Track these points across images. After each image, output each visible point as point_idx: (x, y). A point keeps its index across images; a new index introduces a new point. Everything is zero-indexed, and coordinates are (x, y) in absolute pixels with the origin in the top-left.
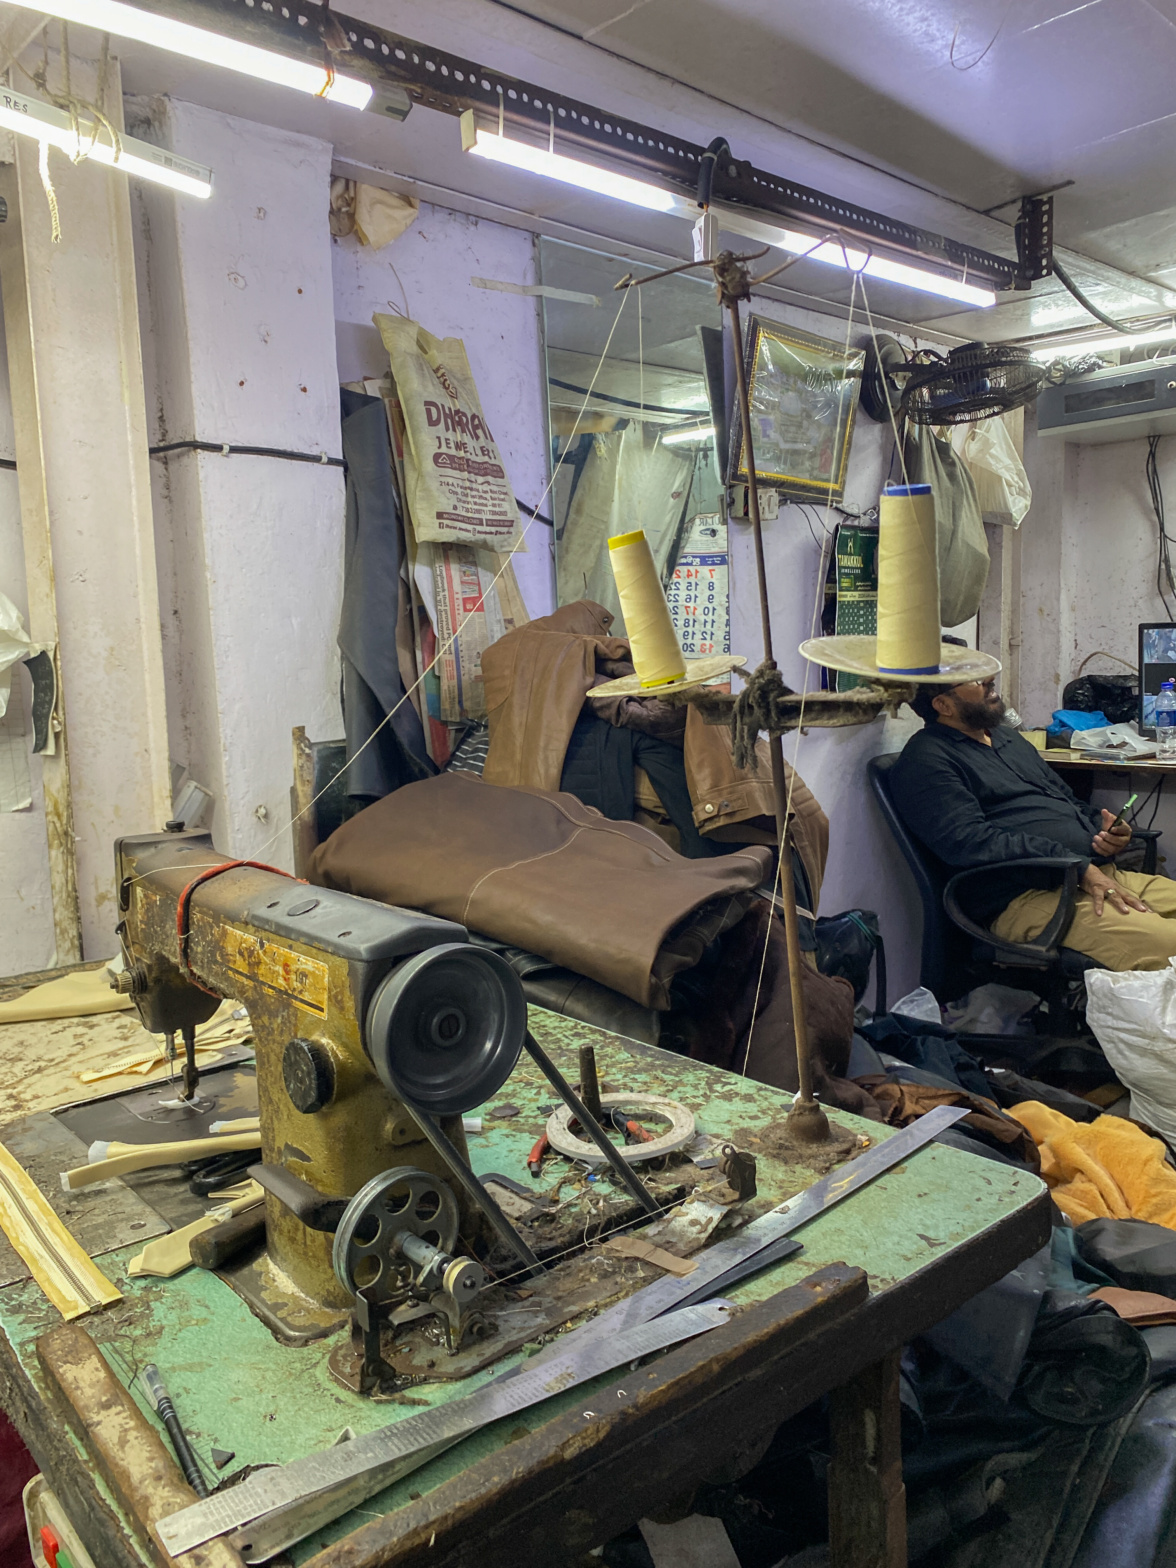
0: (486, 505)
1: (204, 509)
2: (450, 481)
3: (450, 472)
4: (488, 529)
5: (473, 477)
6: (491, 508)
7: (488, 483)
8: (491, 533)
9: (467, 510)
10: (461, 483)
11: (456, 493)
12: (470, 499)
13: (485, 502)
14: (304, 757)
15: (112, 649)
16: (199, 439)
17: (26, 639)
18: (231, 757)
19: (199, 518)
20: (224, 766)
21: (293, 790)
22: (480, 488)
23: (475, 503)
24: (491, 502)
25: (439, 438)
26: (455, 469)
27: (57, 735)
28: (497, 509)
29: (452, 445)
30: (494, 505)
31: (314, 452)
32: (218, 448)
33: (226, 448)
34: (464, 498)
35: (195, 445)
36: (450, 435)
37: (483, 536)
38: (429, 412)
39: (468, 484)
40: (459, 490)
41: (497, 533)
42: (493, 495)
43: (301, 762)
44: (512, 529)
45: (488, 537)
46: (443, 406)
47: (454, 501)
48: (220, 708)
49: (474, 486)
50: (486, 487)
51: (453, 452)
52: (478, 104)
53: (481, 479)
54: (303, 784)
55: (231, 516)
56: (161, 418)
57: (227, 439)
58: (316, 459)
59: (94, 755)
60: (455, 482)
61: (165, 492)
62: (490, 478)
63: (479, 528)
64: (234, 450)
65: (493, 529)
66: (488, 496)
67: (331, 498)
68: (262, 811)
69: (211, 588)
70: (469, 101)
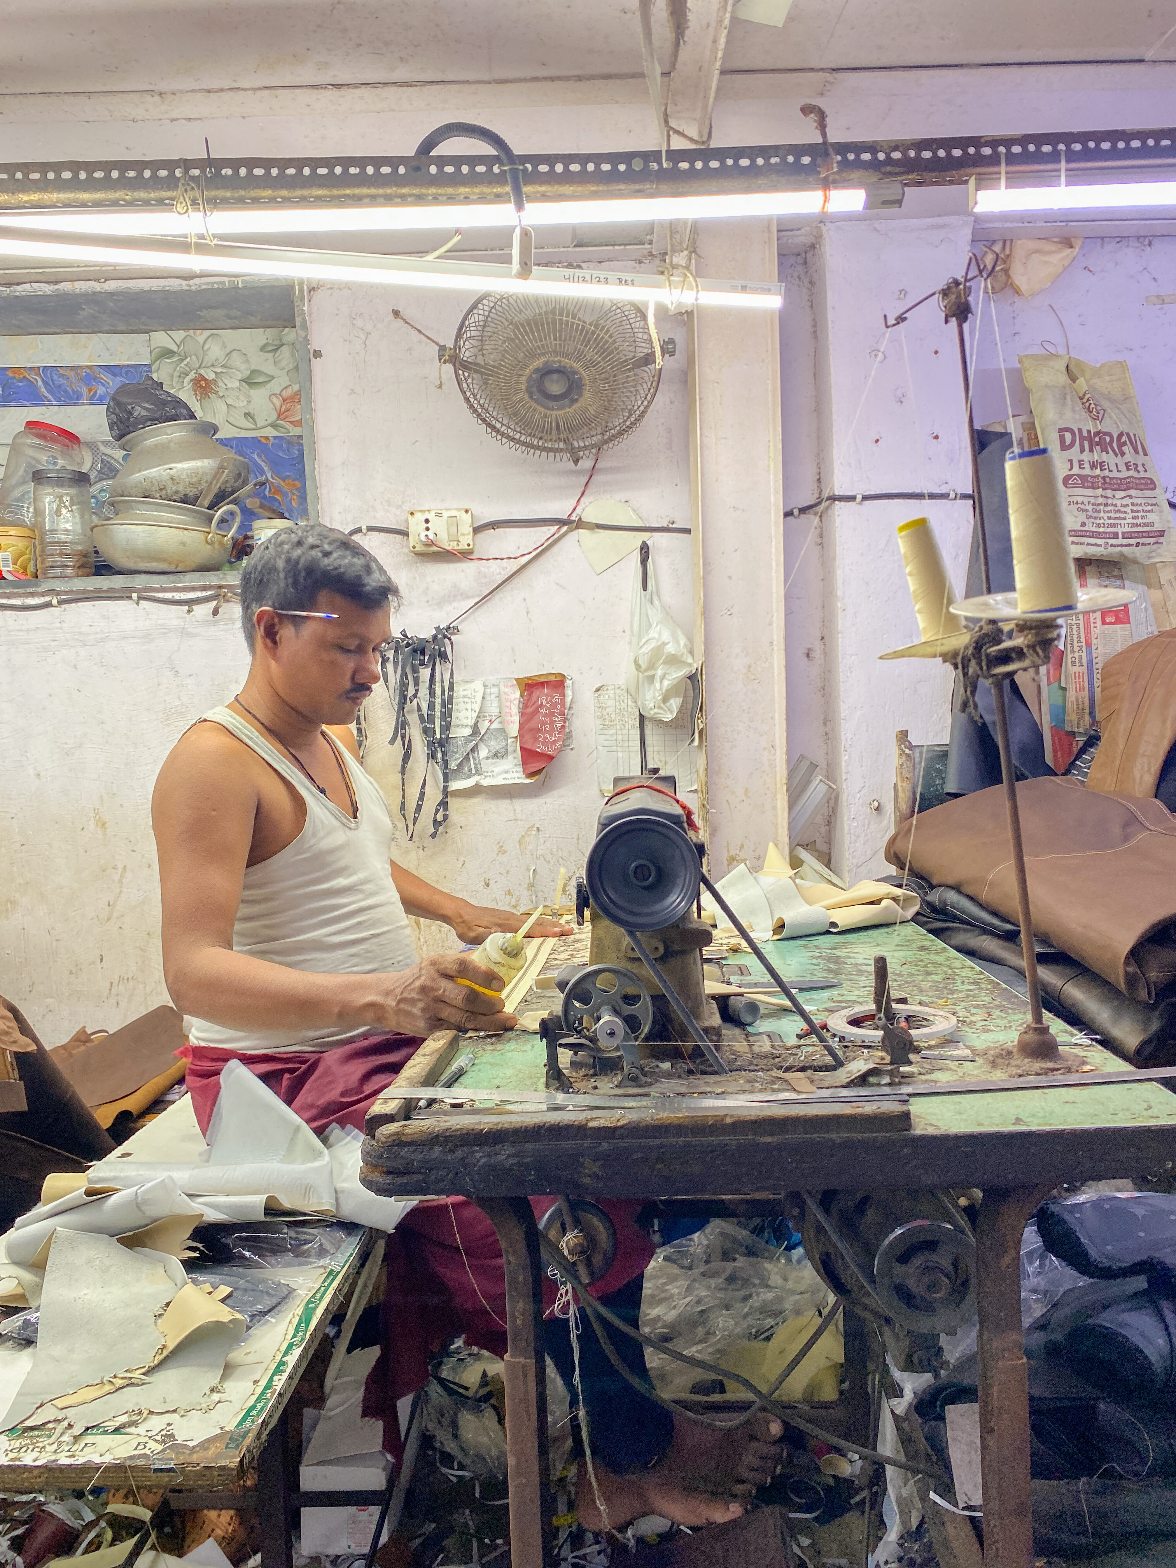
0: (1125, 519)
1: (838, 549)
2: (1080, 499)
3: (1080, 491)
4: (1125, 542)
5: (1109, 493)
6: (1131, 521)
7: (1130, 497)
8: (1130, 545)
9: (1098, 526)
10: (1092, 500)
11: (1087, 511)
12: (1102, 514)
13: (1122, 515)
14: (904, 757)
15: (750, 666)
16: (837, 493)
17: (690, 660)
18: (850, 757)
19: (834, 559)
20: (843, 764)
21: (895, 785)
22: (1119, 503)
23: (1109, 518)
24: (1131, 515)
25: (1071, 461)
26: (1088, 487)
27: (701, 732)
28: (1139, 521)
29: (1087, 465)
30: (1134, 518)
31: (943, 490)
32: (852, 498)
33: (859, 497)
34: (1096, 515)
35: (833, 498)
36: (1086, 456)
37: (1118, 549)
38: (1062, 439)
39: (1101, 500)
40: (1090, 508)
41: (1138, 544)
42: (1135, 508)
43: (901, 761)
44: (1161, 539)
45: (1124, 549)
46: (1080, 430)
47: (1082, 517)
48: (842, 715)
49: (1110, 501)
50: (1127, 501)
51: (1087, 471)
52: (977, 170)
53: (1122, 494)
54: (903, 781)
55: (862, 554)
56: (819, 480)
57: (859, 490)
58: (944, 496)
59: (731, 748)
60: (1086, 500)
61: (819, 540)
62: (1132, 492)
63: (1114, 541)
64: (866, 498)
65: (1133, 541)
66: (1128, 510)
67: (958, 529)
68: (876, 804)
69: (840, 614)
70: (969, 170)
